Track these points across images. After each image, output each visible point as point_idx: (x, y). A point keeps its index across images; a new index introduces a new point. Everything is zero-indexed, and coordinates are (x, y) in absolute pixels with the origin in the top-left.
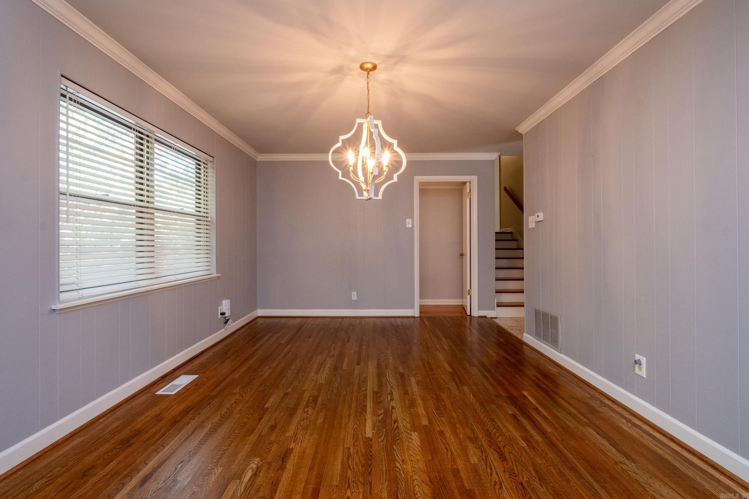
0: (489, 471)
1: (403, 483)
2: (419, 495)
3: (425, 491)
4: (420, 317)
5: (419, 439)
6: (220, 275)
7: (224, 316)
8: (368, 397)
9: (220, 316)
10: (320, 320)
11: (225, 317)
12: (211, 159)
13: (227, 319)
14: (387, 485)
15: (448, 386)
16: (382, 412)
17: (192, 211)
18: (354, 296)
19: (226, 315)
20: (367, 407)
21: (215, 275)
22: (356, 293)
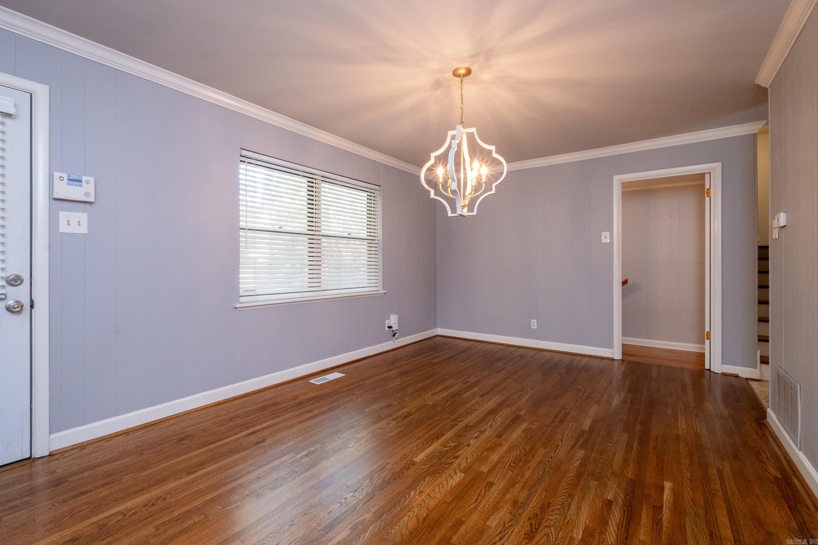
0: (497, 539)
1: (399, 508)
2: (400, 524)
3: (409, 524)
4: (623, 360)
5: (460, 480)
6: (386, 292)
7: (391, 329)
8: (456, 428)
9: (387, 329)
10: (493, 346)
11: (393, 331)
12: (378, 188)
13: (395, 332)
14: (384, 503)
15: (560, 443)
16: (452, 445)
17: (365, 236)
18: (534, 324)
19: (394, 329)
20: (444, 437)
21: (382, 291)
22: (535, 321)
